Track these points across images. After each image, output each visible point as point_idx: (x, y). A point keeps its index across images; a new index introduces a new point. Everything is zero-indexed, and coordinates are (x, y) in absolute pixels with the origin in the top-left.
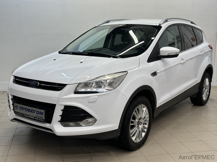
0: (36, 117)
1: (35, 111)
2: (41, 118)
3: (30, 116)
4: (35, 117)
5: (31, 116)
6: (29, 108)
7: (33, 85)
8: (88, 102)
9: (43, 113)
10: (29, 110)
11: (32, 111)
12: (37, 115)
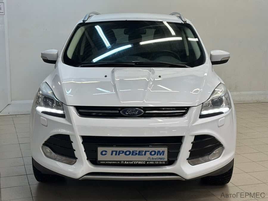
0: (149, 160)
1: (146, 152)
2: (159, 160)
3: (136, 161)
4: (146, 162)
5: (138, 161)
6: (131, 149)
7: (134, 115)
8: (218, 127)
9: (163, 152)
10: (133, 153)
11: (140, 153)
12: (151, 157)
